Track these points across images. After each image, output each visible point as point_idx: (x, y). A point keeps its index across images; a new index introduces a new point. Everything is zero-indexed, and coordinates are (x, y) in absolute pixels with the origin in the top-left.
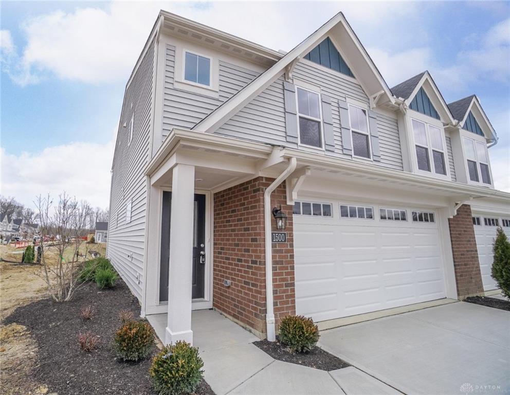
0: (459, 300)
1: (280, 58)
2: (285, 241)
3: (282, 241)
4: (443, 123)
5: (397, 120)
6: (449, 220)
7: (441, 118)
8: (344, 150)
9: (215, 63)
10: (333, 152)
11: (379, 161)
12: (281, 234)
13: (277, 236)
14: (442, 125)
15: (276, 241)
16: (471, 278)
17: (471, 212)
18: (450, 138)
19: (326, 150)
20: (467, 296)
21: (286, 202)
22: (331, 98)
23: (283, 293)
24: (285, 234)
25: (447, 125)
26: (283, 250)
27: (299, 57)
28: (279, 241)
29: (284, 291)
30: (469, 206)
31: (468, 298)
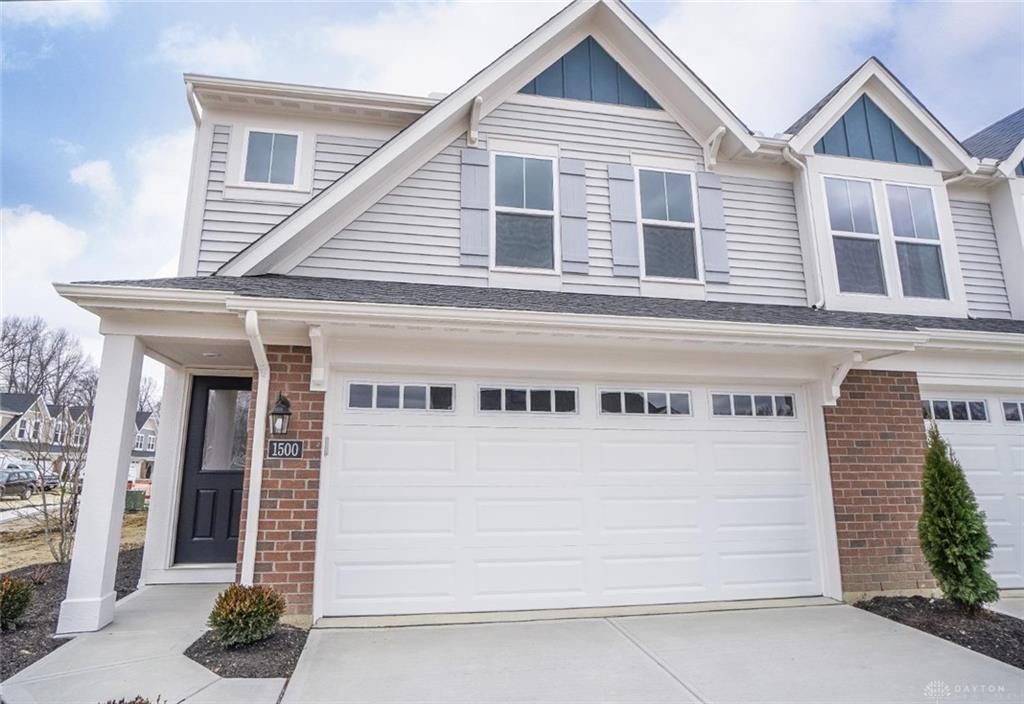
0: (844, 602)
1: (428, 109)
2: (299, 456)
3: (291, 456)
4: (943, 172)
5: (791, 184)
6: (826, 409)
7: (935, 162)
8: (615, 268)
9: (306, 139)
10: (586, 274)
11: (727, 284)
12: (292, 443)
13: (283, 446)
14: (941, 179)
15: (278, 456)
16: (900, 551)
17: (917, 389)
18: (989, 205)
19: (564, 273)
20: (871, 595)
21: (308, 386)
22: (586, 163)
23: (285, 549)
24: (300, 444)
25: (960, 174)
26: (293, 472)
27: (480, 98)
28: (284, 456)
29: (289, 547)
30: (914, 374)
31: (877, 599)
